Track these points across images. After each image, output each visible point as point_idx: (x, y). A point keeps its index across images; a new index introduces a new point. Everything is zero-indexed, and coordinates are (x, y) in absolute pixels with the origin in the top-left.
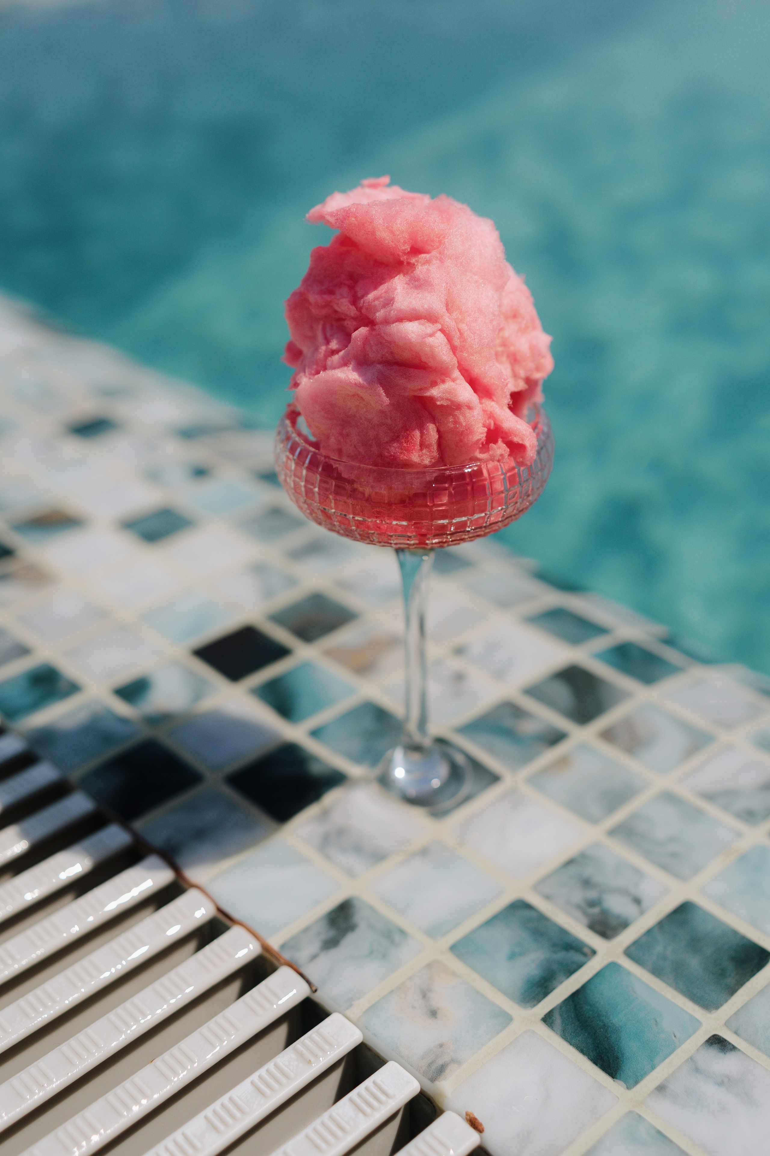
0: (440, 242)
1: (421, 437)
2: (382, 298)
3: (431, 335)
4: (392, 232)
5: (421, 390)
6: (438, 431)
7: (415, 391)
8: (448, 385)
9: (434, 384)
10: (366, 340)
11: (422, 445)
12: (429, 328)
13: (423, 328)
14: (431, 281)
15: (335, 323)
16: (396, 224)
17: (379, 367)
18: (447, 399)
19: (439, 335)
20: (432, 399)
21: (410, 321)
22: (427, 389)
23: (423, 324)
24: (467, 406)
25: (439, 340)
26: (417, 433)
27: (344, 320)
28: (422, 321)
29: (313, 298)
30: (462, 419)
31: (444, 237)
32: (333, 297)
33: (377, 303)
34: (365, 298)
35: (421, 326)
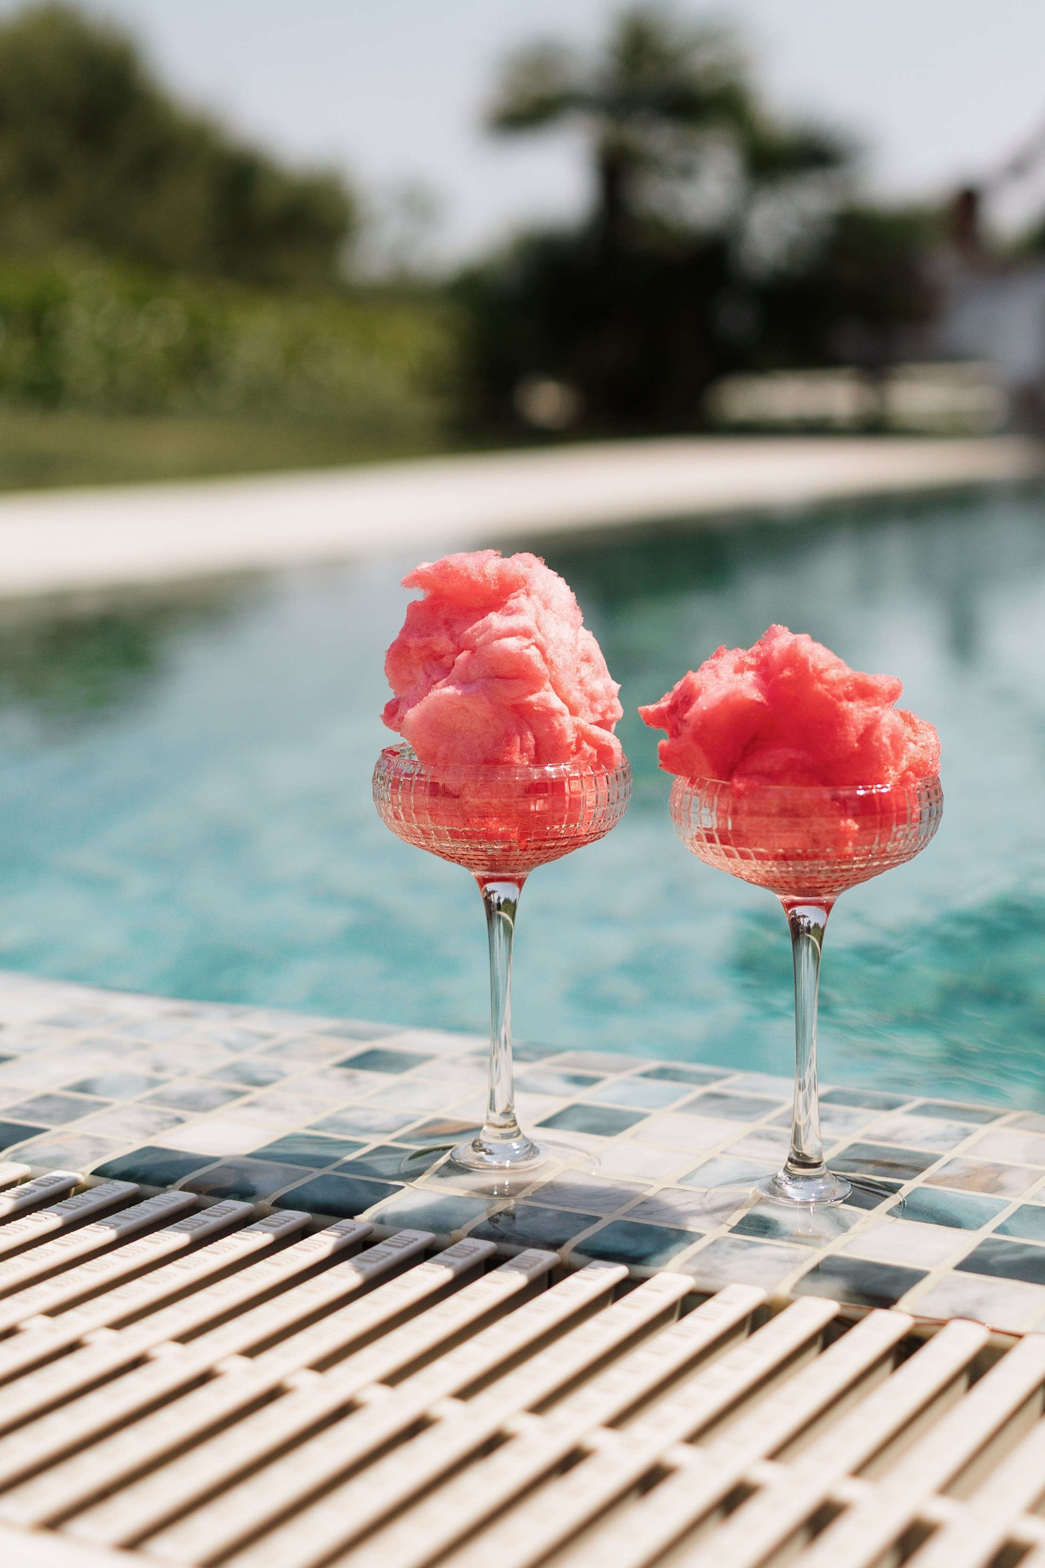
0: (525, 582)
1: (521, 742)
2: (479, 629)
3: (527, 647)
4: (484, 576)
5: (520, 697)
6: (535, 737)
7: (514, 699)
8: (542, 694)
9: (532, 692)
10: (468, 661)
11: (522, 751)
12: (526, 642)
13: (520, 642)
14: (522, 608)
15: (434, 663)
16: (487, 569)
17: (482, 680)
18: (542, 706)
19: (533, 647)
20: (530, 705)
21: (508, 637)
22: (525, 695)
23: (520, 640)
24: (559, 712)
25: (534, 652)
26: (518, 740)
27: (442, 656)
28: (519, 637)
29: (413, 642)
30: (556, 724)
31: (529, 578)
32: (432, 638)
33: (475, 633)
34: (464, 634)
35: (518, 641)
